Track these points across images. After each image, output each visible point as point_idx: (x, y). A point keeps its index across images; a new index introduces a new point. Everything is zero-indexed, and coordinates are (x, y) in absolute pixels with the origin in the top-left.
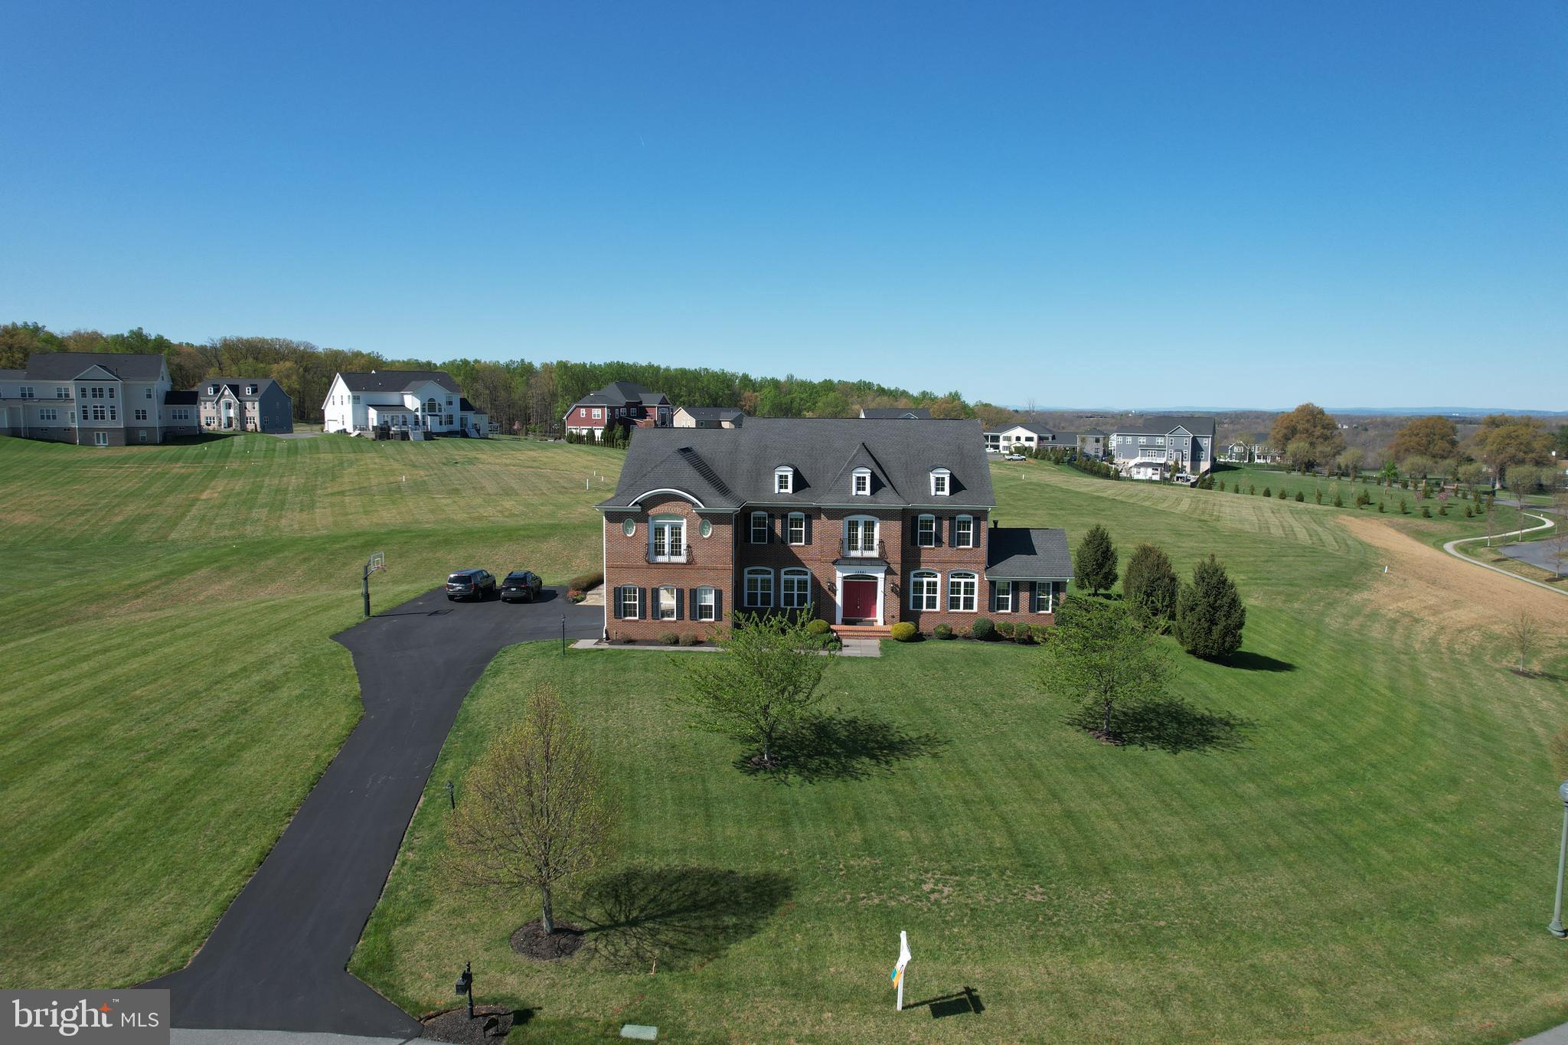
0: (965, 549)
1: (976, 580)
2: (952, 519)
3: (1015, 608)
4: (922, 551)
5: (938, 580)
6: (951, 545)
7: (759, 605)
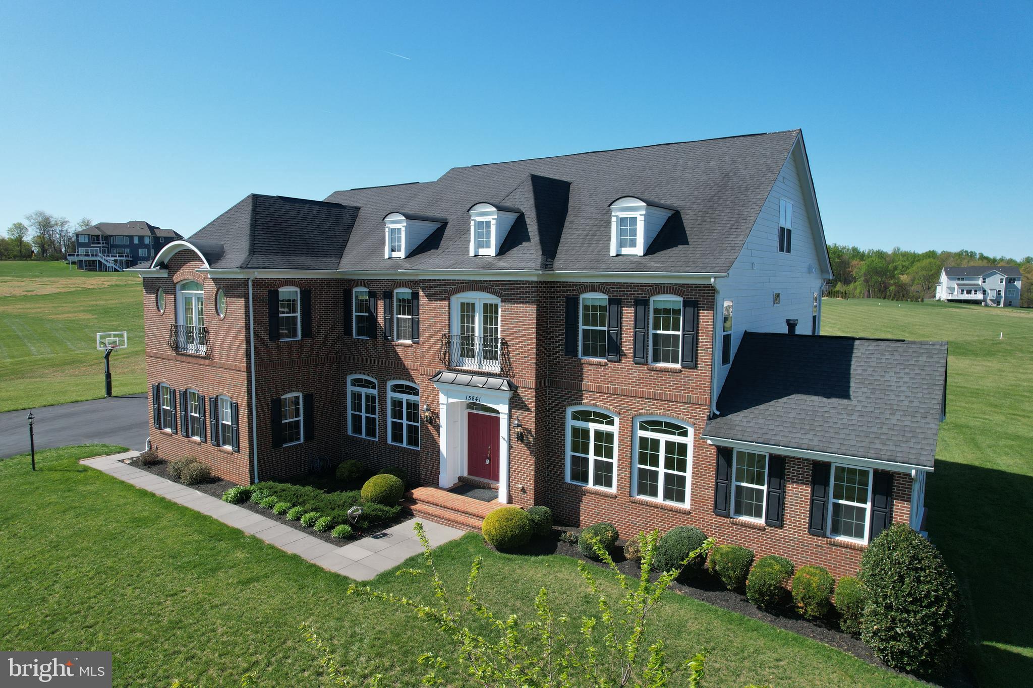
0: (667, 370)
1: (690, 441)
2: (641, 303)
3: (777, 519)
4: (586, 370)
5: (615, 430)
6: (640, 357)
7: (364, 436)
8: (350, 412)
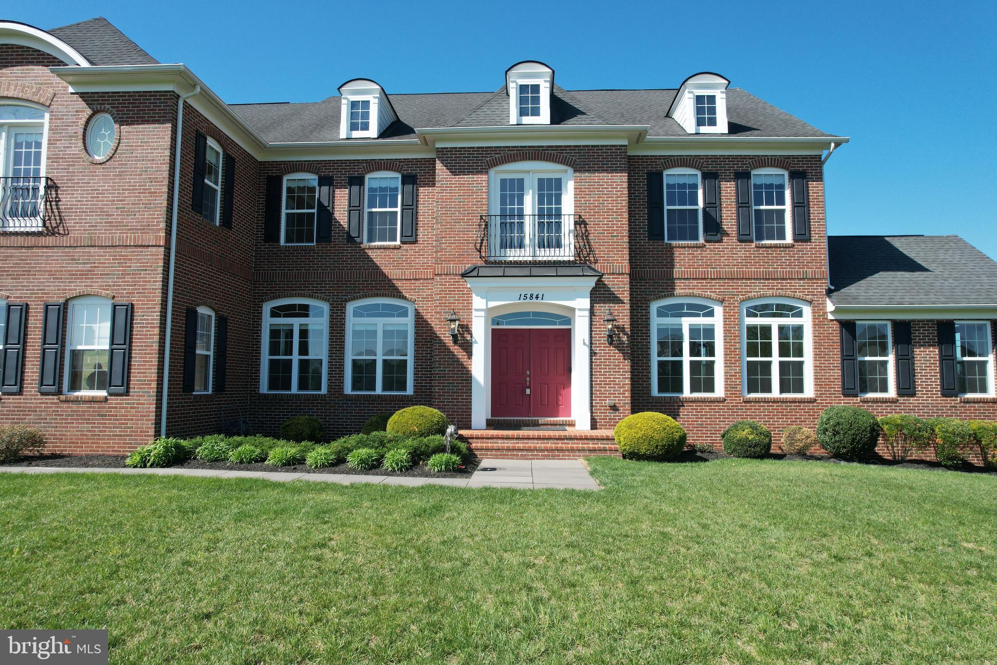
0: (776, 247)
1: (806, 320)
2: (743, 176)
3: (907, 387)
4: (677, 253)
5: (717, 321)
6: (744, 238)
7: (294, 389)
8: (265, 357)
